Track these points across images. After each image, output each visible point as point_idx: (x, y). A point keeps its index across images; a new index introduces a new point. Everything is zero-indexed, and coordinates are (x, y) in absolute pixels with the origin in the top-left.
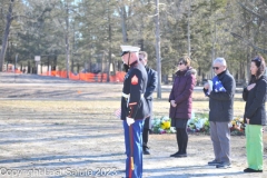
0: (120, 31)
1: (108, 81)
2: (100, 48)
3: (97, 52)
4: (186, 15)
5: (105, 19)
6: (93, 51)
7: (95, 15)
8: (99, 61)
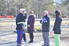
0: (7, 7)
1: (5, 17)
2: (3, 11)
3: (3, 12)
4: (22, 3)
5: (4, 5)
6: (2, 11)
7: (2, 4)
8: (3, 13)
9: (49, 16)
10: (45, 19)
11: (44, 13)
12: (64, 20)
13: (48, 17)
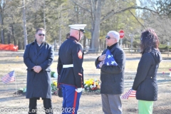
4: (42, 7)
9: (121, 47)
10: (109, 56)
11: (109, 38)
12: (165, 59)
13: (118, 49)
